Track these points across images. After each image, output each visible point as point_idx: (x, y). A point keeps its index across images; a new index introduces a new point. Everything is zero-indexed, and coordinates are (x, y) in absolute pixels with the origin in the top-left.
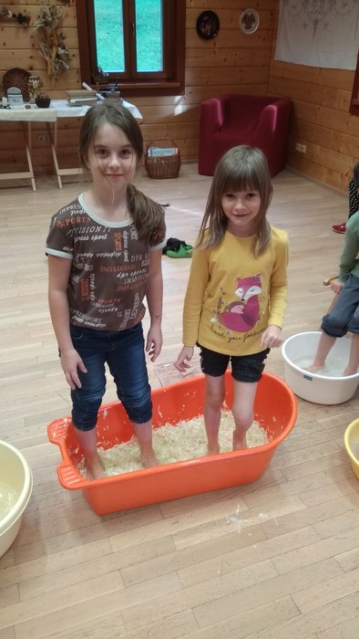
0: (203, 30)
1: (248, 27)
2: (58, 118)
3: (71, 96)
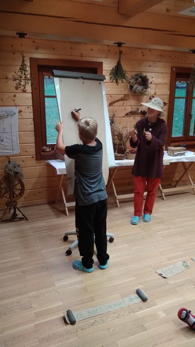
2: (170, 163)
3: (173, 151)
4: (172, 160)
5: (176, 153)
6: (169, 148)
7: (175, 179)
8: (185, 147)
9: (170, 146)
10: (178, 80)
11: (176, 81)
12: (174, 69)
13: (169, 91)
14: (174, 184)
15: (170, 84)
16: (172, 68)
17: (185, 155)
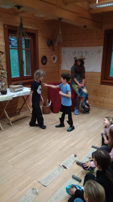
0: (43, 62)
1: (54, 60)
2: (13, 98)
3: (14, 88)
4: (14, 95)
5: (16, 90)
6: (11, 86)
7: (18, 108)
8: (22, 85)
9: (11, 84)
10: (11, 35)
11: (9, 36)
12: (6, 26)
13: (4, 43)
14: (18, 111)
15: (4, 38)
16: (4, 25)
17: (23, 91)
